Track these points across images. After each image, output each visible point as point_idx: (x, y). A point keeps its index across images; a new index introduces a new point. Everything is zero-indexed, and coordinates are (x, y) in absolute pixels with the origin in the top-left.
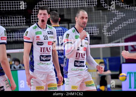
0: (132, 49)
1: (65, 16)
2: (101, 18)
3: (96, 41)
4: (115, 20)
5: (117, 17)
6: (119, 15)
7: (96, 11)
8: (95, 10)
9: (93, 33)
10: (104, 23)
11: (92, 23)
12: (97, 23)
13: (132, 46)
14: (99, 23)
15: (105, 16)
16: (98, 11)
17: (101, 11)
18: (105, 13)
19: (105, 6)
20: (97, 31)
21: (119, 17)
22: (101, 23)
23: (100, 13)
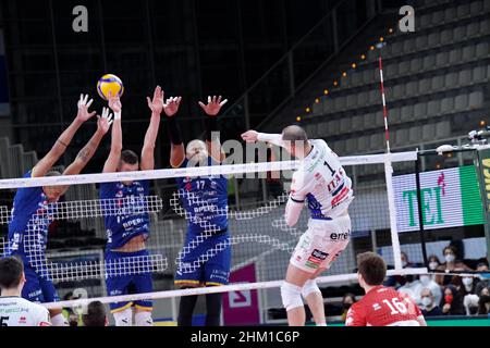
0: (237, 297)
1: (97, 233)
2: (172, 236)
3: (162, 282)
4: (200, 239)
5: (204, 234)
6: (208, 229)
7: (162, 222)
8: (159, 219)
9: (155, 268)
10: (177, 245)
11: (154, 247)
12: (163, 247)
13: (238, 292)
14: (168, 246)
15: (181, 231)
16: (166, 221)
17: (171, 221)
18: (180, 225)
19: (178, 211)
20: (164, 262)
21: (208, 233)
22: (173, 246)
23: (169, 224)
